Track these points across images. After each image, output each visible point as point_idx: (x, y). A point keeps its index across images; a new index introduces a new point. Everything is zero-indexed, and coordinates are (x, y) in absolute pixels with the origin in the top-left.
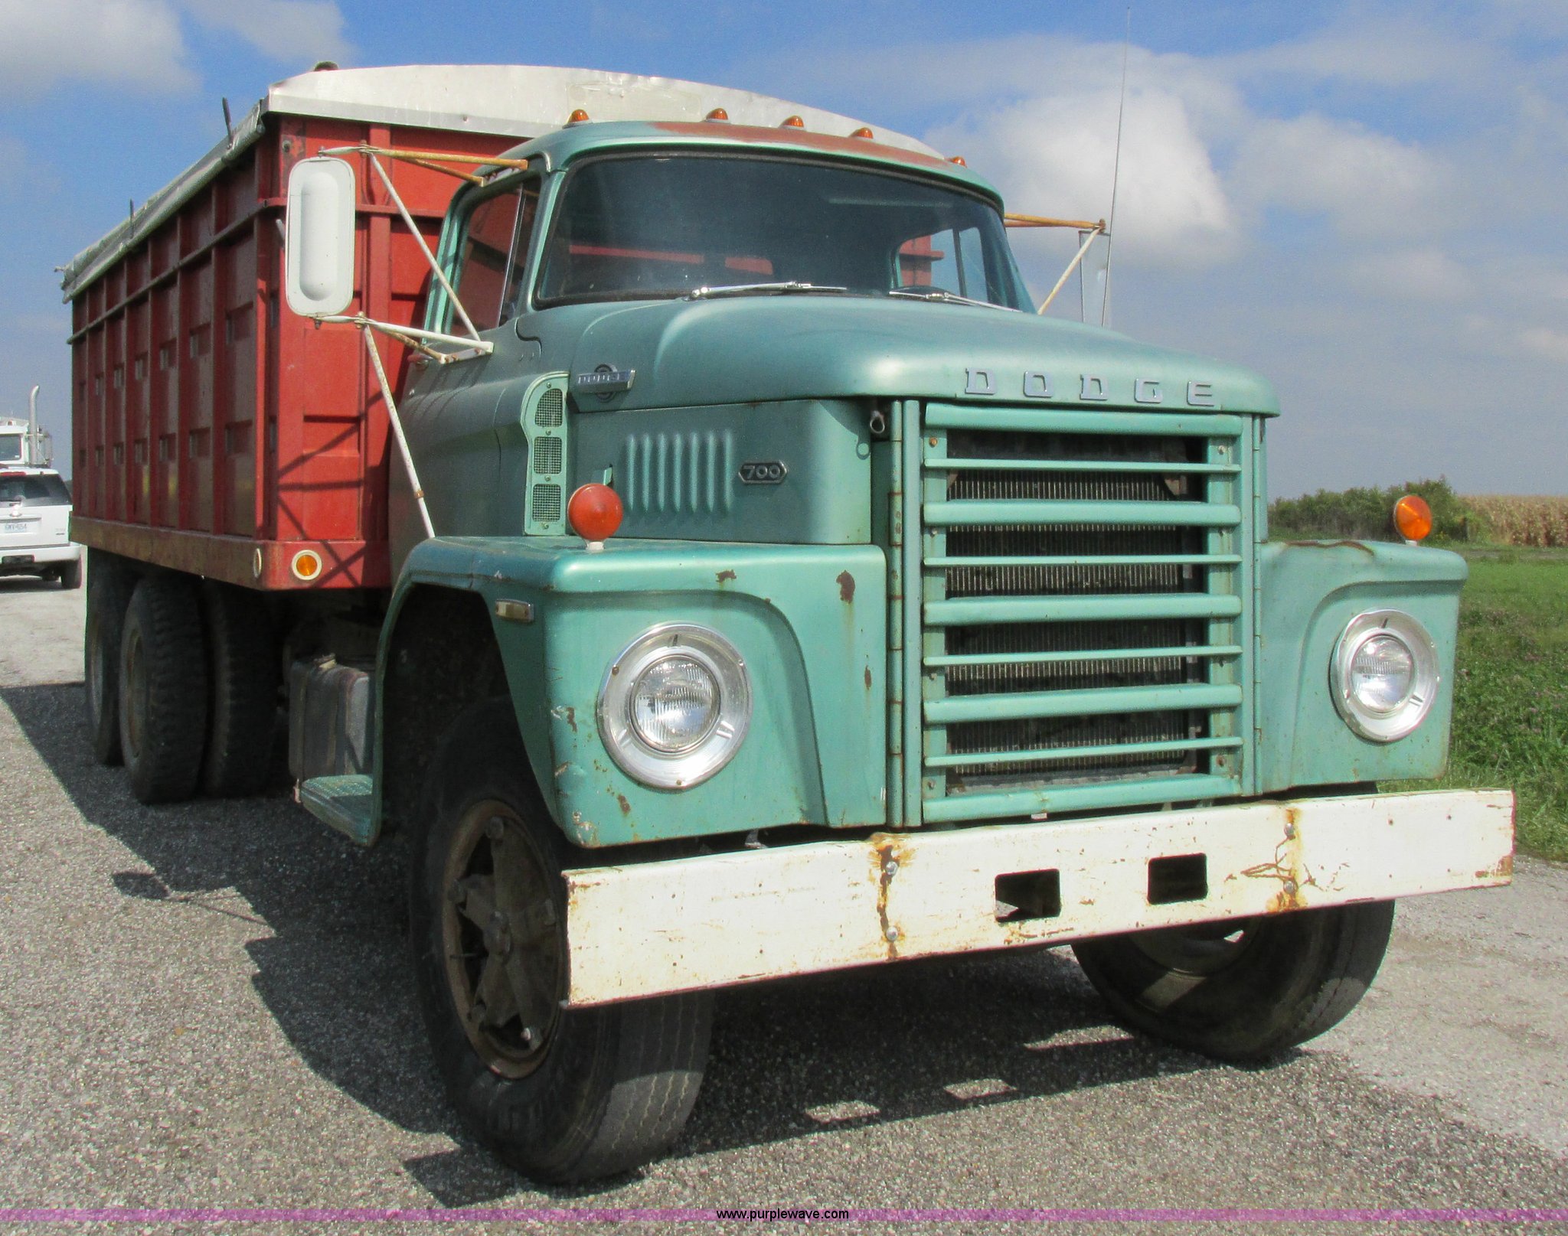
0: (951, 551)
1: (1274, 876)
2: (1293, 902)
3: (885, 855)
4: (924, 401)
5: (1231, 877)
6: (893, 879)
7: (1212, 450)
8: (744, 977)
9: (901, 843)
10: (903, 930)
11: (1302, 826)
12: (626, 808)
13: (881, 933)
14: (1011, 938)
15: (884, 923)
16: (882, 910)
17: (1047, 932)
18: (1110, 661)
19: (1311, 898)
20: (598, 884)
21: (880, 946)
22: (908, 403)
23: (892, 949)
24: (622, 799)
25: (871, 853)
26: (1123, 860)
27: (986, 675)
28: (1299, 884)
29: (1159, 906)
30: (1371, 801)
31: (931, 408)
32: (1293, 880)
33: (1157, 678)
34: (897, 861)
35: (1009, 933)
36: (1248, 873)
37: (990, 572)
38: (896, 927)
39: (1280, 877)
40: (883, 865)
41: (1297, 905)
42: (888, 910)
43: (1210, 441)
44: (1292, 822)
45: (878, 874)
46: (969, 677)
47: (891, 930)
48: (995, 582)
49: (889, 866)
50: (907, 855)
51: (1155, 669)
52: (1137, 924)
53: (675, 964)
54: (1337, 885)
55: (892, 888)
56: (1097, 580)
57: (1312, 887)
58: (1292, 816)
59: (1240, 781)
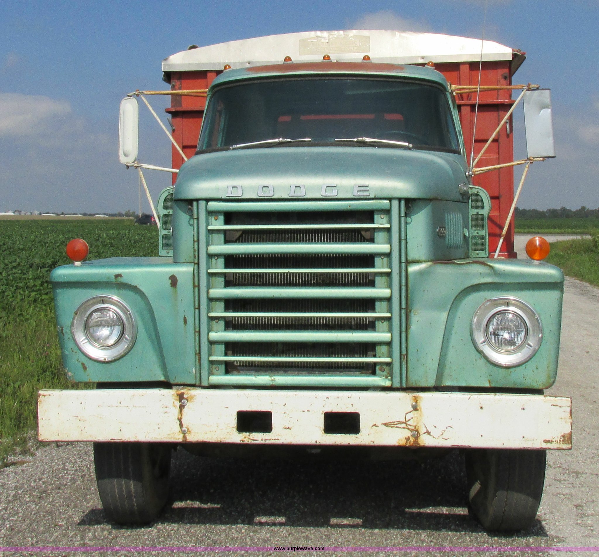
0: (227, 266)
1: (404, 428)
2: (416, 441)
3: (181, 397)
4: (208, 200)
5: (375, 425)
6: (185, 407)
7: (376, 217)
8: (112, 439)
9: (189, 392)
10: (190, 429)
11: (422, 404)
12: (85, 368)
13: (179, 429)
14: (244, 439)
15: (181, 425)
16: (180, 420)
17: (264, 439)
18: (326, 318)
19: (426, 441)
20: (50, 395)
21: (179, 435)
22: (200, 202)
23: (185, 437)
24: (83, 364)
25: (173, 395)
26: (308, 411)
27: (256, 322)
28: (421, 433)
29: (329, 435)
30: (469, 396)
31: (210, 203)
32: (417, 431)
33: (353, 327)
34: (187, 399)
35: (243, 437)
36: (386, 425)
37: (260, 275)
38: (187, 428)
39: (408, 429)
40: (180, 401)
41: (418, 444)
42: (183, 420)
43: (375, 213)
44: (416, 402)
45: (178, 404)
46: (247, 322)
47: (184, 429)
48: (263, 280)
49: (183, 401)
50: (192, 397)
51: (353, 323)
52: (316, 442)
53: (82, 430)
54: (445, 436)
55: (185, 411)
56: (320, 279)
57: (428, 436)
58: (416, 399)
59: (392, 380)
